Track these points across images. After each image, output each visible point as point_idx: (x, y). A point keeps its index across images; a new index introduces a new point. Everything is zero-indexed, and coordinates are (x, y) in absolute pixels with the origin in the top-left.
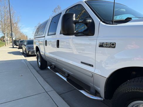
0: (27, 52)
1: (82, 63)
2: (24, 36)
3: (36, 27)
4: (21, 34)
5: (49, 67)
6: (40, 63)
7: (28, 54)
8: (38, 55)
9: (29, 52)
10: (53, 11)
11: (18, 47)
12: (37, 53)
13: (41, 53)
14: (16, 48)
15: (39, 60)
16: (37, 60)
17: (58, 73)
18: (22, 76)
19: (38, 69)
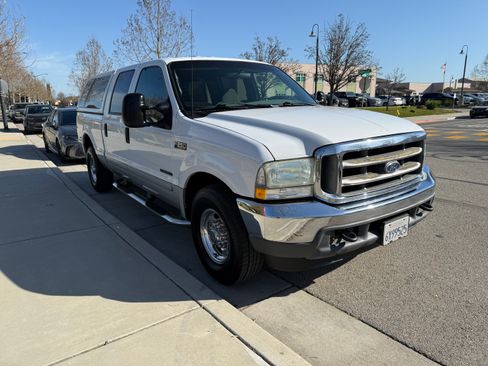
0: (64, 150)
1: (162, 170)
2: (38, 85)
3: (80, 53)
4: (27, 77)
5: (115, 185)
6: (95, 177)
7: (67, 155)
8: (89, 156)
9: (68, 149)
10: (139, 3)
11: (21, 127)
12: (86, 150)
13: (97, 153)
14: (16, 131)
15: (93, 169)
16: (89, 168)
17: (133, 193)
18: (51, 205)
19: (93, 191)
